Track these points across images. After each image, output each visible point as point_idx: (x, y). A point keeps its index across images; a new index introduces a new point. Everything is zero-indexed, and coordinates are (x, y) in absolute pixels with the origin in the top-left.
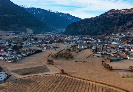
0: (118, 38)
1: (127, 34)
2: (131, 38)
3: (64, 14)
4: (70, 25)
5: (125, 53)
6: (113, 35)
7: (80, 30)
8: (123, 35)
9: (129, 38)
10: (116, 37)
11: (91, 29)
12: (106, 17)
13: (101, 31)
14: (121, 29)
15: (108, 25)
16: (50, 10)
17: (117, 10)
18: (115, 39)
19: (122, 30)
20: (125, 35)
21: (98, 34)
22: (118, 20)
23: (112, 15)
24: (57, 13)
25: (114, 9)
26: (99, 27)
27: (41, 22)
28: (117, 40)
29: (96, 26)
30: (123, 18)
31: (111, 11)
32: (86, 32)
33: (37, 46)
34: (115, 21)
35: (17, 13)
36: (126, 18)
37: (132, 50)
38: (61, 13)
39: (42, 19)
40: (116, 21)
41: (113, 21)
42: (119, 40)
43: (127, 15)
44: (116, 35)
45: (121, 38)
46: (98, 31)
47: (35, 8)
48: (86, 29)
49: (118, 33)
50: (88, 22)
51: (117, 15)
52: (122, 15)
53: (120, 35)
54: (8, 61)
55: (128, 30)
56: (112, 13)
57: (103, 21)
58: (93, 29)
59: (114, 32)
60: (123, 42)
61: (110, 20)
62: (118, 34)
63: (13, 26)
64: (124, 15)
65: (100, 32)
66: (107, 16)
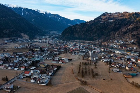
0: (117, 45)
1: (124, 41)
2: (128, 45)
3: (53, 14)
4: (65, 29)
5: (135, 66)
6: (111, 42)
7: (76, 35)
8: (121, 42)
9: (126, 45)
10: (115, 44)
11: (88, 34)
12: (100, 21)
13: (97, 36)
14: (118, 35)
15: (104, 30)
16: (38, 10)
17: (110, 14)
18: (114, 46)
19: (119, 37)
20: (122, 42)
21: (94, 39)
22: (113, 25)
23: (106, 20)
24: (46, 13)
25: (107, 13)
26: (95, 32)
27: (33, 25)
28: (116, 47)
29: (92, 31)
30: (117, 23)
31: (104, 14)
32: (83, 37)
33: (50, 59)
34: (110, 25)
35: (7, 16)
36: (120, 23)
37: (139, 61)
38: (50, 14)
39: (32, 21)
40: (112, 27)
41: (108, 26)
42: (118, 47)
43: (121, 20)
44: (114, 42)
45: (120, 45)
46: (95, 36)
47: (22, 8)
48: (83, 34)
49: (116, 39)
50: (84, 27)
51: (112, 19)
52: (116, 20)
53: (118, 42)
54: (42, 84)
55: (124, 37)
56: (106, 17)
57: (98, 26)
58: (89, 34)
59: (111, 38)
60: (122, 49)
61: (105, 24)
62: (116, 41)
63: (7, 32)
64: (118, 20)
65: (96, 38)
66: (102, 21)
